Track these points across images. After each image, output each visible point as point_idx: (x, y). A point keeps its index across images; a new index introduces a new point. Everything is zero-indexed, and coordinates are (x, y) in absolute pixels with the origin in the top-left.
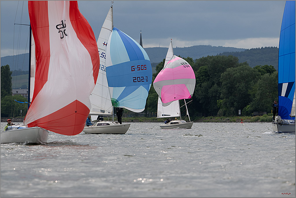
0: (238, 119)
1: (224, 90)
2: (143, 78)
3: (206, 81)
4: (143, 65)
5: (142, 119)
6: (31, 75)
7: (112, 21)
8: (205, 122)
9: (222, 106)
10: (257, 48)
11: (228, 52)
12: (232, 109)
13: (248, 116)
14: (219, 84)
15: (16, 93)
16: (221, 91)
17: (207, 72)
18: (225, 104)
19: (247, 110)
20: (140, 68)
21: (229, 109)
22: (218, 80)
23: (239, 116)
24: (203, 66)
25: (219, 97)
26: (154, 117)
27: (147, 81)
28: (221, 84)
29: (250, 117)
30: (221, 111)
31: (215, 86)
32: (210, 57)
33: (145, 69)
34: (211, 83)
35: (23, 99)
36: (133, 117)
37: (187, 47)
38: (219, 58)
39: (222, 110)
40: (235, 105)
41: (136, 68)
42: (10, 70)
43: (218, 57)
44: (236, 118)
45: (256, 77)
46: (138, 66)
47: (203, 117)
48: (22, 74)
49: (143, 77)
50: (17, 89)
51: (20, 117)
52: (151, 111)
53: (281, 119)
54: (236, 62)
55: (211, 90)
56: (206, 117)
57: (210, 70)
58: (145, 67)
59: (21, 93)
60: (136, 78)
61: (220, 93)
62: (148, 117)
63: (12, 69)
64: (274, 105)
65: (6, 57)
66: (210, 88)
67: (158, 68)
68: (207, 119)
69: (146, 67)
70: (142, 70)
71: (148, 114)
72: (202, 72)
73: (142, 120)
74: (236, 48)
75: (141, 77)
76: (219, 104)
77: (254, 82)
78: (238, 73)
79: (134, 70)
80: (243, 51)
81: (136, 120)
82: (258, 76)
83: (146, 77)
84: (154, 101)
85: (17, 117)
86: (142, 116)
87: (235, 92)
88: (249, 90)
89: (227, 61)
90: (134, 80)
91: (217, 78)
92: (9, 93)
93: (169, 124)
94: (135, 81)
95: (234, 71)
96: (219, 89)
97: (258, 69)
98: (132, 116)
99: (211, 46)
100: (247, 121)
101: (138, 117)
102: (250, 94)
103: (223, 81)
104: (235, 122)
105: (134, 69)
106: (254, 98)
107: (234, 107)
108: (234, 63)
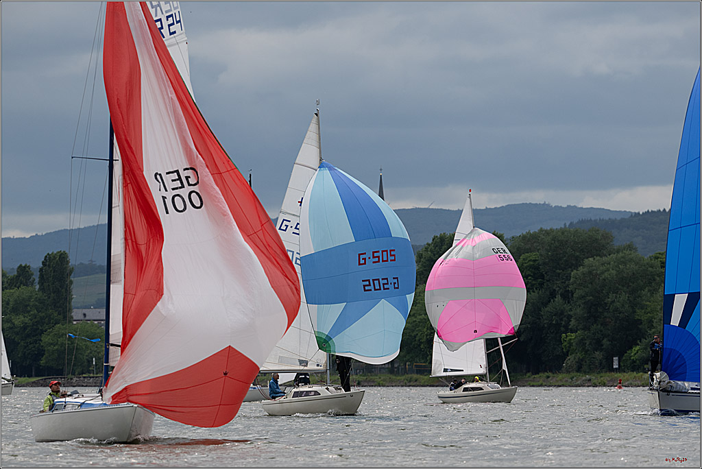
0: (611, 380)
1: (578, 311)
2: (385, 281)
3: (536, 289)
4: (387, 251)
5: (382, 378)
6: (111, 279)
7: (320, 148)
8: (533, 386)
9: (575, 348)
10: (660, 210)
11: (591, 220)
12: (598, 355)
13: (635, 373)
14: (567, 296)
15: (82, 317)
16: (571, 313)
17: (537, 268)
18: (581, 342)
19: (632, 358)
20: (378, 257)
21: (591, 356)
22: (565, 287)
23: (614, 371)
24: (528, 253)
25: (566, 327)
26: (410, 375)
27: (395, 288)
28: (572, 295)
29: (641, 373)
30: (571, 360)
31: (556, 299)
32: (546, 231)
33: (391, 260)
34: (548, 293)
35: (99, 333)
36: (361, 375)
37: (493, 207)
38: (566, 233)
39: (575, 359)
40: (604, 347)
41: (369, 258)
42: (70, 264)
43: (563, 233)
44: (607, 376)
45: (654, 280)
46: (374, 252)
47: (528, 374)
48: (97, 273)
49: (387, 279)
50: (86, 307)
51: (92, 375)
52: (405, 359)
53: (667, 380)
54: (608, 243)
55: (546, 309)
56: (536, 374)
57: (544, 263)
58: (391, 255)
59: (95, 318)
60: (369, 281)
61: (569, 317)
62: (397, 374)
63: (73, 261)
64: (653, 344)
65: (59, 231)
66: (545, 304)
67: (420, 258)
68: (538, 379)
69: (394, 255)
70: (383, 261)
71: (398, 368)
72: (526, 267)
73: (384, 380)
74: (609, 210)
75: (383, 279)
76: (565, 343)
77: (649, 291)
78: (613, 270)
79: (365, 263)
80: (626, 217)
81: (369, 381)
82: (659, 276)
83: (394, 278)
84: (411, 336)
85: (84, 375)
86: (383, 373)
87: (606, 314)
88: (638, 311)
89: (587, 242)
90: (364, 286)
91: (562, 282)
92: (65, 317)
93: (460, 391)
94: (367, 288)
95: (603, 264)
96: (567, 307)
97: (659, 259)
98: (360, 372)
99: (548, 205)
100: (634, 383)
101: (373, 374)
102: (641, 320)
103: (576, 289)
104: (604, 385)
105: (365, 259)
106: (650, 330)
107: (601, 350)
108: (603, 246)
